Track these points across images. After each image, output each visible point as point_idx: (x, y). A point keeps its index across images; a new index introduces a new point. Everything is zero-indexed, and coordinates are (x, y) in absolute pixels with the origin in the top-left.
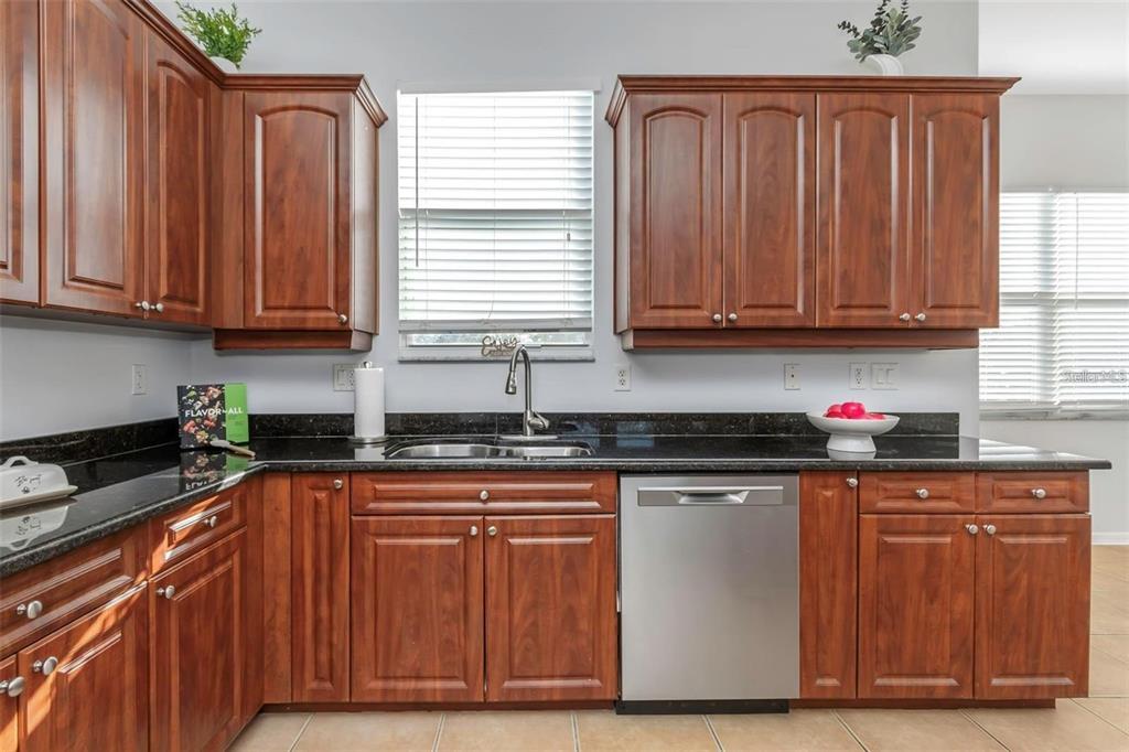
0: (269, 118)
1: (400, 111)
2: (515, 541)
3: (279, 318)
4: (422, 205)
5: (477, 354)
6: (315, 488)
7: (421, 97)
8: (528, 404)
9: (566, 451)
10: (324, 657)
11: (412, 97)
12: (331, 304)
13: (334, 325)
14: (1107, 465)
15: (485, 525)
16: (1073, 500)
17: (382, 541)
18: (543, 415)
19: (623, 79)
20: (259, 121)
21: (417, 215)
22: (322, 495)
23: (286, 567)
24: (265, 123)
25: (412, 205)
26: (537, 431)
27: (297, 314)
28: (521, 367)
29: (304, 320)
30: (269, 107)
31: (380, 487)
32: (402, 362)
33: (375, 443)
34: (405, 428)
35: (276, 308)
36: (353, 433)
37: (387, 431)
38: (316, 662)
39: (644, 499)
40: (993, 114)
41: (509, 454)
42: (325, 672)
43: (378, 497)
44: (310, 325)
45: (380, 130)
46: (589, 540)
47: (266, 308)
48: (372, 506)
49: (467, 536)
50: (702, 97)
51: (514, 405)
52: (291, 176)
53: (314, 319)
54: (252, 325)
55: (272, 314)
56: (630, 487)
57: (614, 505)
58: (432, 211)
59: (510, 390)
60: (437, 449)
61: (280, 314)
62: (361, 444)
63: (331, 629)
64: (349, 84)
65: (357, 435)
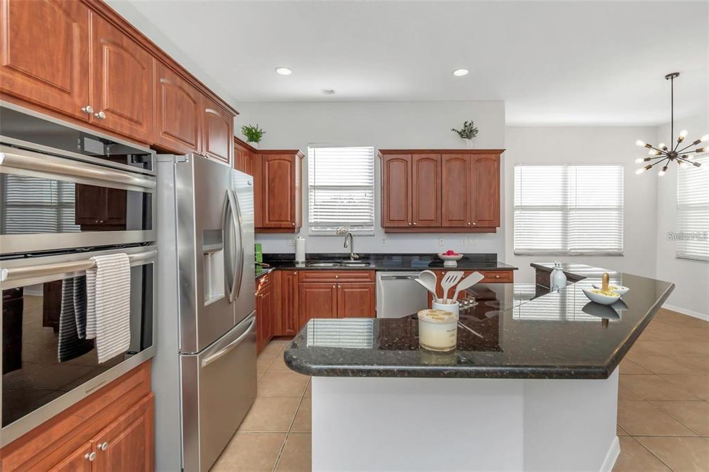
0: (270, 162)
1: (309, 153)
2: (346, 290)
3: (273, 224)
4: (316, 184)
5: (335, 233)
6: (288, 275)
7: (317, 149)
8: (352, 251)
9: (364, 265)
10: (291, 322)
11: (313, 149)
12: (289, 219)
13: (290, 226)
14: (517, 269)
15: (337, 286)
16: (509, 279)
17: (307, 290)
18: (357, 254)
19: (380, 150)
20: (267, 163)
21: (315, 187)
22: (291, 277)
23: (280, 298)
24: (269, 164)
25: (313, 184)
26: (355, 259)
27: (280, 223)
28: (349, 237)
29: (281, 224)
30: (270, 159)
31: (307, 274)
32: (310, 236)
33: (302, 263)
34: (311, 258)
35: (272, 221)
36: (295, 259)
37: (306, 259)
38: (289, 324)
39: (383, 278)
40: (498, 160)
41: (345, 266)
42: (291, 327)
43: (306, 277)
44: (283, 226)
45: (303, 160)
46: (367, 290)
47: (269, 221)
48: (305, 280)
49: (332, 288)
50: (406, 155)
51: (347, 251)
52: (277, 180)
53: (284, 224)
54: (265, 226)
55: (270, 223)
56: (379, 274)
57: (374, 280)
58: (320, 186)
59: (345, 246)
60: (322, 265)
61: (273, 223)
62: (298, 263)
63: (293, 315)
64: (295, 152)
65: (297, 260)
